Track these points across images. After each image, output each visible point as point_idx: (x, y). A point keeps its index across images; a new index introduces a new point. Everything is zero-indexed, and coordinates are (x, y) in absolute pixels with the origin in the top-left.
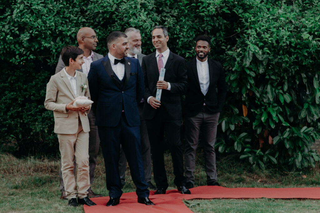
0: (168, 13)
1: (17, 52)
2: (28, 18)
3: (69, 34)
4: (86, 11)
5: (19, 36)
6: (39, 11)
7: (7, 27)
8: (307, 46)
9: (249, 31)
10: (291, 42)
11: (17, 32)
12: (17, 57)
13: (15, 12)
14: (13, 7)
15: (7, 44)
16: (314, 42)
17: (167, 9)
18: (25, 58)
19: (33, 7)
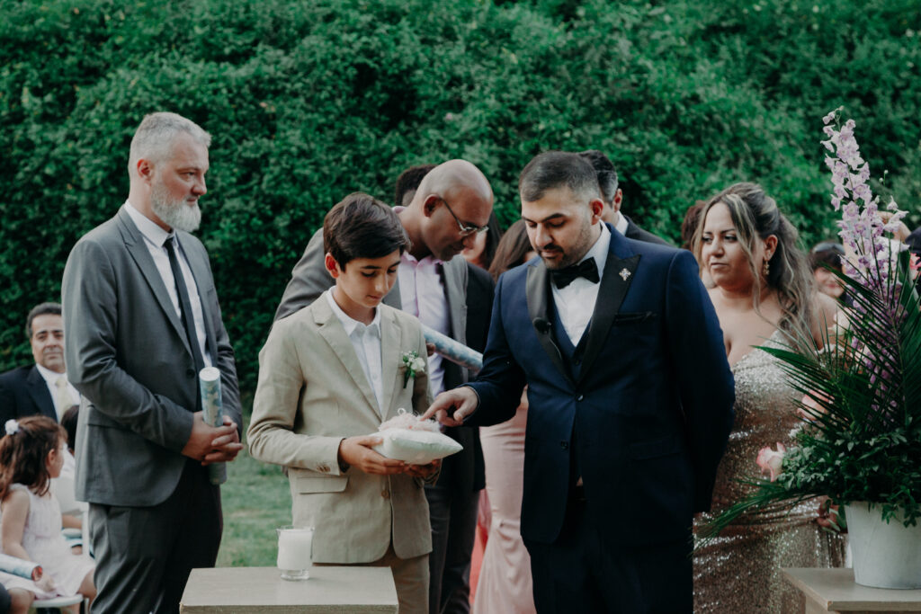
1: (270, 247)
2: (287, 190)
4: (386, 178)
5: (271, 219)
6: (305, 177)
7: (252, 204)
11: (270, 213)
12: (270, 254)
13: (266, 178)
14: (264, 170)
15: (253, 232)
18: (283, 255)
19: (296, 171)
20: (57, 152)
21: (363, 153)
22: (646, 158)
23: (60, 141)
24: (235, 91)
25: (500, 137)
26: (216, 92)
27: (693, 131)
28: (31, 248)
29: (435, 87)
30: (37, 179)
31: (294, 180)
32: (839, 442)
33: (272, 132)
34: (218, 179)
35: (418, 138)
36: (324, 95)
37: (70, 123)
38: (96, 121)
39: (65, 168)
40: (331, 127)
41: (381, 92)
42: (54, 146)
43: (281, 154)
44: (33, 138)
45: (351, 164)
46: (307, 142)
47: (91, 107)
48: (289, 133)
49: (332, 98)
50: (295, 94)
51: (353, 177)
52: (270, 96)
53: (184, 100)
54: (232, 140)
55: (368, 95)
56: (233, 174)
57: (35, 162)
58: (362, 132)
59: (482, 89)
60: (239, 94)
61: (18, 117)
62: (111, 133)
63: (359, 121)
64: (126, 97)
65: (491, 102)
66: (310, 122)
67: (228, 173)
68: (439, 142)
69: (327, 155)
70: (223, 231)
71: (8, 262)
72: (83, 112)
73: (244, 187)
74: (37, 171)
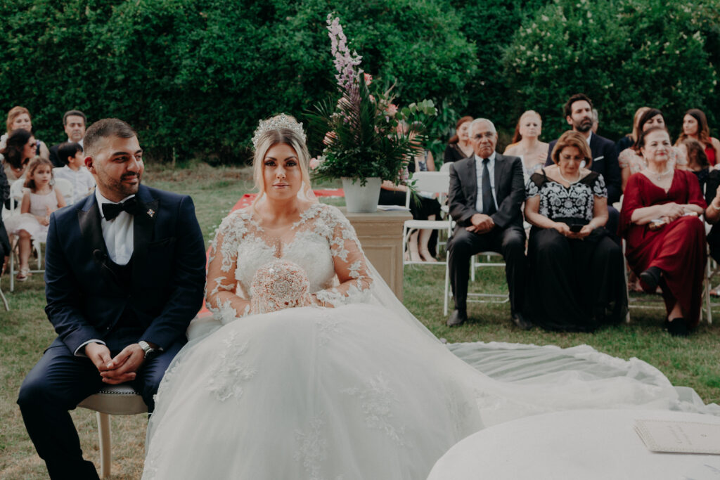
0: (323, 49)
1: (205, 82)
2: (212, 55)
3: (245, 67)
5: (205, 69)
6: (221, 49)
7: (196, 62)
8: (435, 74)
9: (388, 64)
10: (422, 72)
11: (205, 66)
12: (206, 86)
13: (203, 49)
14: (201, 45)
15: (197, 75)
16: (440, 72)
17: (323, 46)
18: (211, 86)
19: (216, 46)
20: (103, 38)
21: (249, 37)
22: (383, 37)
23: (105, 32)
24: (187, 7)
25: (313, 28)
26: (178, 7)
27: (408, 24)
28: (94, 85)
29: (283, 4)
30: (95, 51)
31: (216, 50)
32: (335, 153)
33: (205, 27)
34: (180, 50)
35: (275, 29)
36: (230, 9)
37: (110, 23)
38: (121, 23)
39: (107, 45)
40: (234, 24)
41: (258, 6)
42: (101, 34)
43: (209, 38)
44: (91, 31)
45: (243, 42)
46: (222, 31)
47: (119, 16)
48: (213, 27)
49: (234, 10)
50: (216, 8)
51: (245, 48)
52: (205, 9)
53: (163, 12)
54: (186, 31)
55: (251, 8)
56: (187, 48)
57: (94, 43)
58: (249, 26)
59: (305, 5)
60: (190, 9)
61: (85, 20)
62: (128, 28)
63: (247, 21)
64: (134, 11)
65: (309, 11)
66: (223, 22)
67: (185, 47)
68: (284, 31)
69: (232, 38)
70: (183, 75)
71: (84, 91)
72: (115, 18)
73: (192, 54)
74: (95, 47)
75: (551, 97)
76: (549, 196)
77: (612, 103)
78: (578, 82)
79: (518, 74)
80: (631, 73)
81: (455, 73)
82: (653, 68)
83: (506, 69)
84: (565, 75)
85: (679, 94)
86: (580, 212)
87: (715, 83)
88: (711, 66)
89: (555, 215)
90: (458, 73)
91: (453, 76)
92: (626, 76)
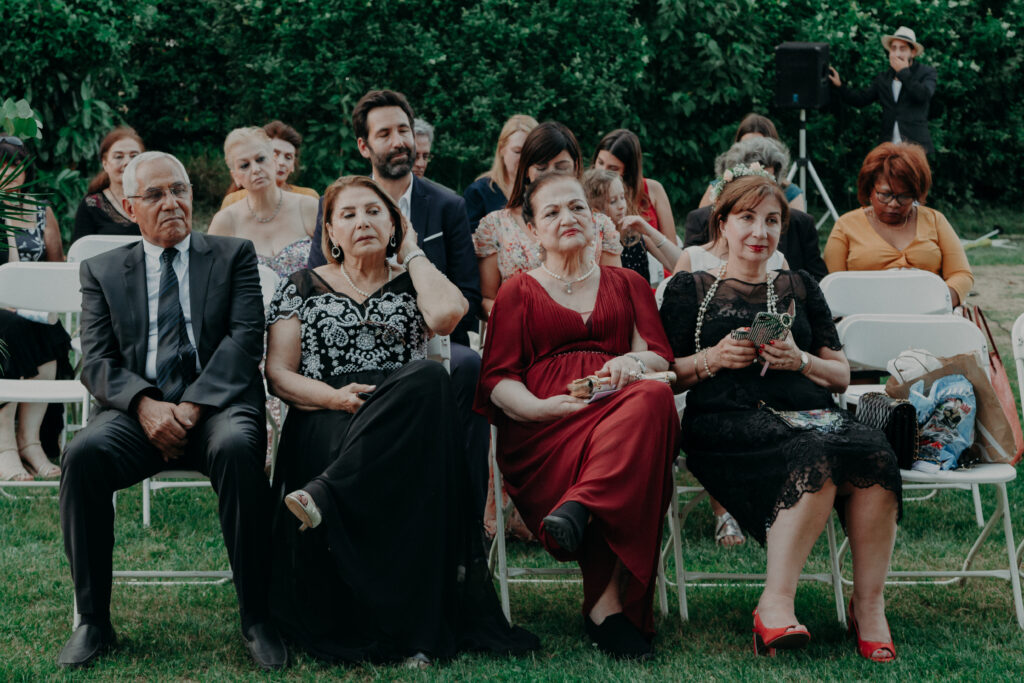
75: (318, 81)
76: (320, 324)
77: (443, 95)
78: (374, 49)
79: (248, 28)
80: (481, 35)
81: (105, 22)
82: (523, 25)
83: (220, 17)
84: (347, 33)
85: (577, 80)
86: (394, 357)
87: (645, 59)
88: (637, 25)
89: (338, 370)
90: (114, 22)
91: (102, 27)
92: (469, 41)
